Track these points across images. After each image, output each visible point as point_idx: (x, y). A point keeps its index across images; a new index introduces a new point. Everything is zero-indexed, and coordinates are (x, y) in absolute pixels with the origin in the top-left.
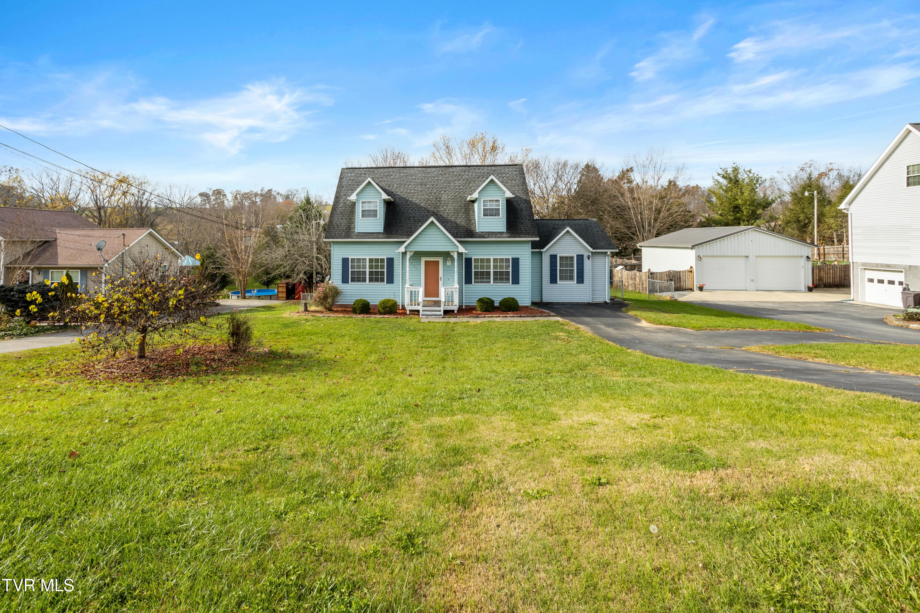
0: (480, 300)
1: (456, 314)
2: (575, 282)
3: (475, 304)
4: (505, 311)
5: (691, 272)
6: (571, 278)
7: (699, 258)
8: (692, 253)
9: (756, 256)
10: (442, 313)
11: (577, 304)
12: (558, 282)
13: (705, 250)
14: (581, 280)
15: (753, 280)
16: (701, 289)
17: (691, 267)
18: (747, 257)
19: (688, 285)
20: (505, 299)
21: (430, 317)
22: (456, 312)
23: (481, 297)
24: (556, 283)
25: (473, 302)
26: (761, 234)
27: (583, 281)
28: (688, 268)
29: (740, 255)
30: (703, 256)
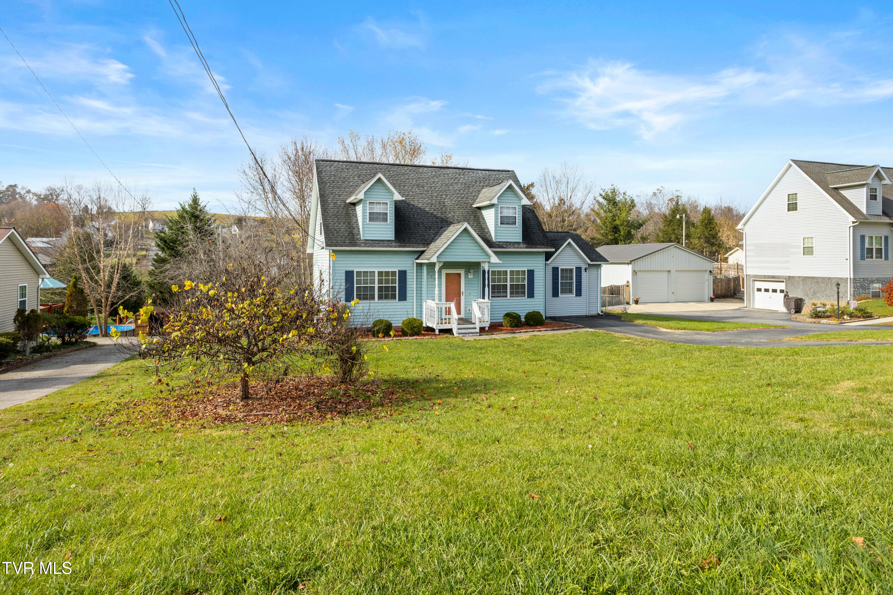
0: (508, 315)
1: (487, 331)
2: (574, 295)
3: (502, 321)
4: (533, 325)
5: (628, 286)
6: (571, 292)
7: (635, 272)
8: (629, 269)
9: (676, 271)
10: (478, 330)
11: (577, 317)
12: (560, 295)
13: (640, 265)
14: (579, 293)
15: (673, 293)
16: (636, 302)
17: (628, 282)
18: (669, 271)
19: (627, 300)
20: (529, 313)
21: (468, 335)
22: (487, 329)
23: (506, 312)
24: (558, 296)
25: (499, 317)
26: (680, 251)
27: (581, 293)
28: (625, 283)
29: (664, 269)
30: (638, 271)
